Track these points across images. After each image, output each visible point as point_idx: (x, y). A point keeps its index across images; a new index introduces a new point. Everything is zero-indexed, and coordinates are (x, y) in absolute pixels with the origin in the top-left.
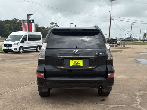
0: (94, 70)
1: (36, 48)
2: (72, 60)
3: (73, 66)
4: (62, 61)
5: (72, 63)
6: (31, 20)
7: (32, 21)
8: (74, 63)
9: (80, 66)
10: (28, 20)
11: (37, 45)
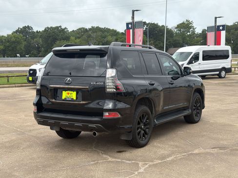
0: (86, 106)
1: (218, 73)
2: (65, 91)
3: (65, 100)
4: (56, 92)
5: (65, 95)
6: (220, 26)
7: (221, 28)
8: (67, 95)
9: (72, 100)
10: (216, 26)
11: (220, 67)
